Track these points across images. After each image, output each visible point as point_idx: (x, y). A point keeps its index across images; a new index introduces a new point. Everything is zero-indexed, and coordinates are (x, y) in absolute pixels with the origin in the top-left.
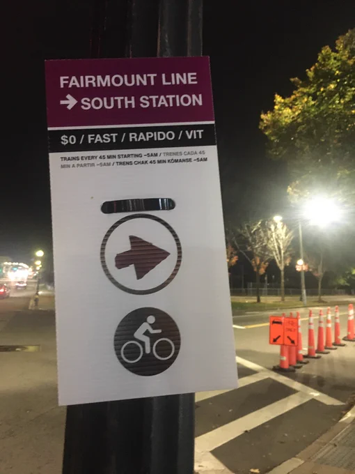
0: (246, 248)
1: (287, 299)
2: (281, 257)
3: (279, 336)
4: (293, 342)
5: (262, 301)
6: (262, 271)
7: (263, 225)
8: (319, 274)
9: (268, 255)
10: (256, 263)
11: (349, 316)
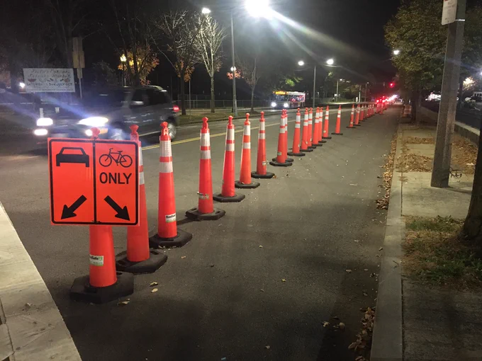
0: (167, 48)
1: (217, 111)
2: (210, 62)
3: (82, 199)
4: (122, 213)
5: (188, 114)
6: (187, 77)
7: (187, 17)
8: (253, 82)
9: (195, 59)
10: (179, 66)
11: (282, 127)
